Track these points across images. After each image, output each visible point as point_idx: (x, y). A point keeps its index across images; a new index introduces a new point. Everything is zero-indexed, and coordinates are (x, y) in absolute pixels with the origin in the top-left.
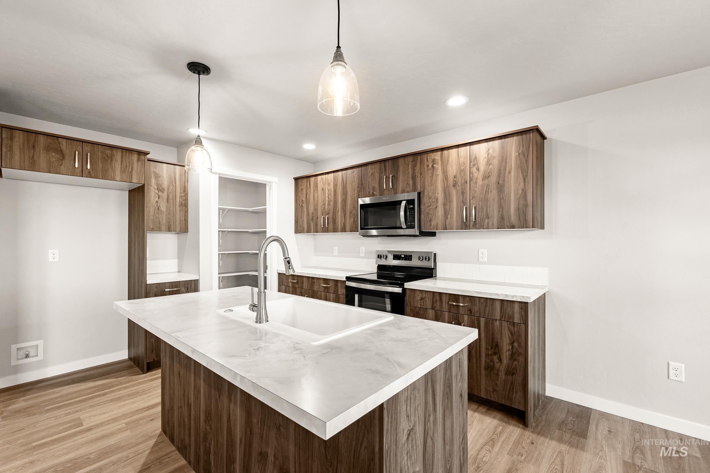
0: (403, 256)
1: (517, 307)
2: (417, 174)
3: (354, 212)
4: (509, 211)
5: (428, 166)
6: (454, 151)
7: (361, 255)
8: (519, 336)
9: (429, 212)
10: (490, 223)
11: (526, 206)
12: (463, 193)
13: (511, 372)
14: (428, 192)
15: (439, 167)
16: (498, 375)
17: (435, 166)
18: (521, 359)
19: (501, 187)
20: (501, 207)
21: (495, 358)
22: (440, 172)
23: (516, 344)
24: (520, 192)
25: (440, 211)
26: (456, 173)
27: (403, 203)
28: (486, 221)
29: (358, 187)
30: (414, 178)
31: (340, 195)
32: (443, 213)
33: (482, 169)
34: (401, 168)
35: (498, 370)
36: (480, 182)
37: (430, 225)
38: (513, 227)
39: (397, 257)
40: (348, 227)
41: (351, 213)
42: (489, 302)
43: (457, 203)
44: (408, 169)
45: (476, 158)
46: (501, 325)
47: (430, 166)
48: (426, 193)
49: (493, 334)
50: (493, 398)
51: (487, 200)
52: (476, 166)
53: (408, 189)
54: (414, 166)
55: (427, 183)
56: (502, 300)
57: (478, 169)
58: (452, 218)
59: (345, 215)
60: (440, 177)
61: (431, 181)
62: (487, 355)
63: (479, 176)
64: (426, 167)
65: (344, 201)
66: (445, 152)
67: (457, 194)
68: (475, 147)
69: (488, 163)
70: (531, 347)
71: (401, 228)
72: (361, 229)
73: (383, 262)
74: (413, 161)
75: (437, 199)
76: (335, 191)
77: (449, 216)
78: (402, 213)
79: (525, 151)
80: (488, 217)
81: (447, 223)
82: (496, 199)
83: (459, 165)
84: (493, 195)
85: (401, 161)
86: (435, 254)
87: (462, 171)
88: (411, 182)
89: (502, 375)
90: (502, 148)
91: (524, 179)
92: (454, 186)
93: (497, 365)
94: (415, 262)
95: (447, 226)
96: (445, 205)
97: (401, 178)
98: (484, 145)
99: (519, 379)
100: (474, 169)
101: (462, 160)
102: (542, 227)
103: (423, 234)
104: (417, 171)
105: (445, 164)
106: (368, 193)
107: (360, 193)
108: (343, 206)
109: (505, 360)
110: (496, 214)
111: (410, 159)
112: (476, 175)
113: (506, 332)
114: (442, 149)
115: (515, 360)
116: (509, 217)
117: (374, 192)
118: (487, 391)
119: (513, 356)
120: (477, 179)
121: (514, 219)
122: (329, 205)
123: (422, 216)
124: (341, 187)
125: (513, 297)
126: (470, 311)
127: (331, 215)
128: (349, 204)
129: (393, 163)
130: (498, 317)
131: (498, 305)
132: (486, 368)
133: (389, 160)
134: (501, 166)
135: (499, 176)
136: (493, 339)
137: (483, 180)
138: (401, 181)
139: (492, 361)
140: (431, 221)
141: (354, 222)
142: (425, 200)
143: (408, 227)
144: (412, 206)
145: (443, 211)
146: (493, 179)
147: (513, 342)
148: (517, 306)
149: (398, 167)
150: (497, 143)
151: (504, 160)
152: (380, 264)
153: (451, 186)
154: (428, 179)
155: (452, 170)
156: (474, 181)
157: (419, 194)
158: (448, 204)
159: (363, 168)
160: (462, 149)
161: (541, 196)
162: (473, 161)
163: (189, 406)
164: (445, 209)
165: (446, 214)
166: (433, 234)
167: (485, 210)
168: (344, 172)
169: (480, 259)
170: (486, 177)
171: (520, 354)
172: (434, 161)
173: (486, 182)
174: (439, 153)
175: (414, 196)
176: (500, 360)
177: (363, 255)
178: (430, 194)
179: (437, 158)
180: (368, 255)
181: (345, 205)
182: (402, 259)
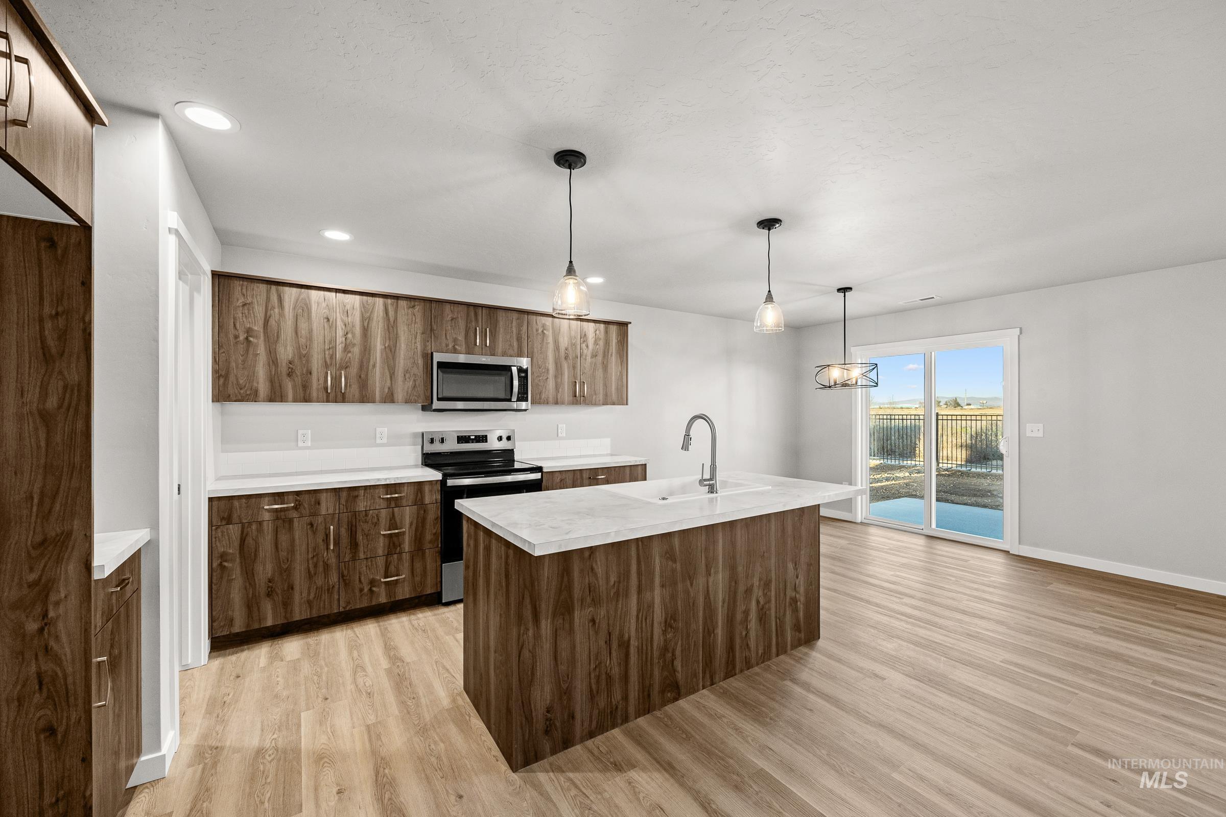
0: (473, 437)
1: (639, 470)
2: (523, 336)
4: (611, 390)
7: (378, 441)
9: (539, 383)
10: (597, 400)
11: (622, 386)
12: (574, 367)
15: (550, 335)
17: (545, 332)
22: (550, 340)
25: (551, 384)
26: (568, 345)
27: (515, 370)
28: (594, 397)
29: (423, 333)
30: (519, 339)
31: (379, 339)
32: (554, 386)
33: (590, 347)
34: (501, 323)
36: (589, 359)
37: (540, 398)
39: (462, 439)
40: (400, 394)
41: (406, 371)
43: (569, 375)
44: (512, 327)
45: (585, 334)
47: (538, 331)
48: (535, 360)
51: (596, 378)
52: (585, 343)
53: (511, 352)
54: (520, 326)
55: (535, 350)
56: (631, 466)
57: (587, 346)
58: (564, 392)
59: (392, 375)
60: (551, 346)
61: (541, 348)
63: (588, 353)
64: (535, 330)
66: (556, 320)
67: (569, 367)
68: (585, 324)
69: (596, 343)
73: (435, 448)
74: (518, 319)
75: (548, 370)
76: (365, 331)
77: (560, 390)
78: (515, 382)
79: (622, 340)
80: (597, 395)
81: (559, 397)
82: (602, 377)
83: (571, 338)
84: (599, 373)
85: (501, 314)
87: (574, 345)
88: (515, 344)
90: (606, 332)
91: (621, 364)
94: (491, 444)
95: (559, 400)
96: (556, 377)
97: (501, 336)
98: (592, 325)
100: (584, 346)
101: (573, 333)
104: (523, 332)
105: (556, 332)
106: (444, 345)
108: (387, 357)
110: (601, 391)
111: (515, 315)
112: (585, 351)
117: (457, 347)
120: (586, 356)
121: (614, 397)
122: (346, 349)
123: (535, 386)
124: (381, 325)
127: (354, 370)
128: (402, 356)
129: (490, 313)
131: (627, 471)
133: (482, 307)
134: (605, 349)
135: (605, 357)
137: (592, 358)
138: (501, 339)
140: (540, 393)
142: (538, 369)
144: (525, 376)
145: (554, 384)
146: (600, 358)
148: (640, 467)
149: (497, 321)
150: (603, 326)
151: (607, 343)
153: (563, 359)
154: (536, 345)
155: (564, 342)
156: (584, 357)
158: (560, 376)
160: (573, 322)
162: (584, 337)
164: (556, 383)
165: (557, 387)
167: (594, 388)
169: (560, 435)
170: (594, 356)
172: (543, 326)
173: (594, 360)
177: (385, 441)
178: (540, 363)
179: (547, 324)
180: (395, 440)
181: (394, 358)
182: (473, 441)
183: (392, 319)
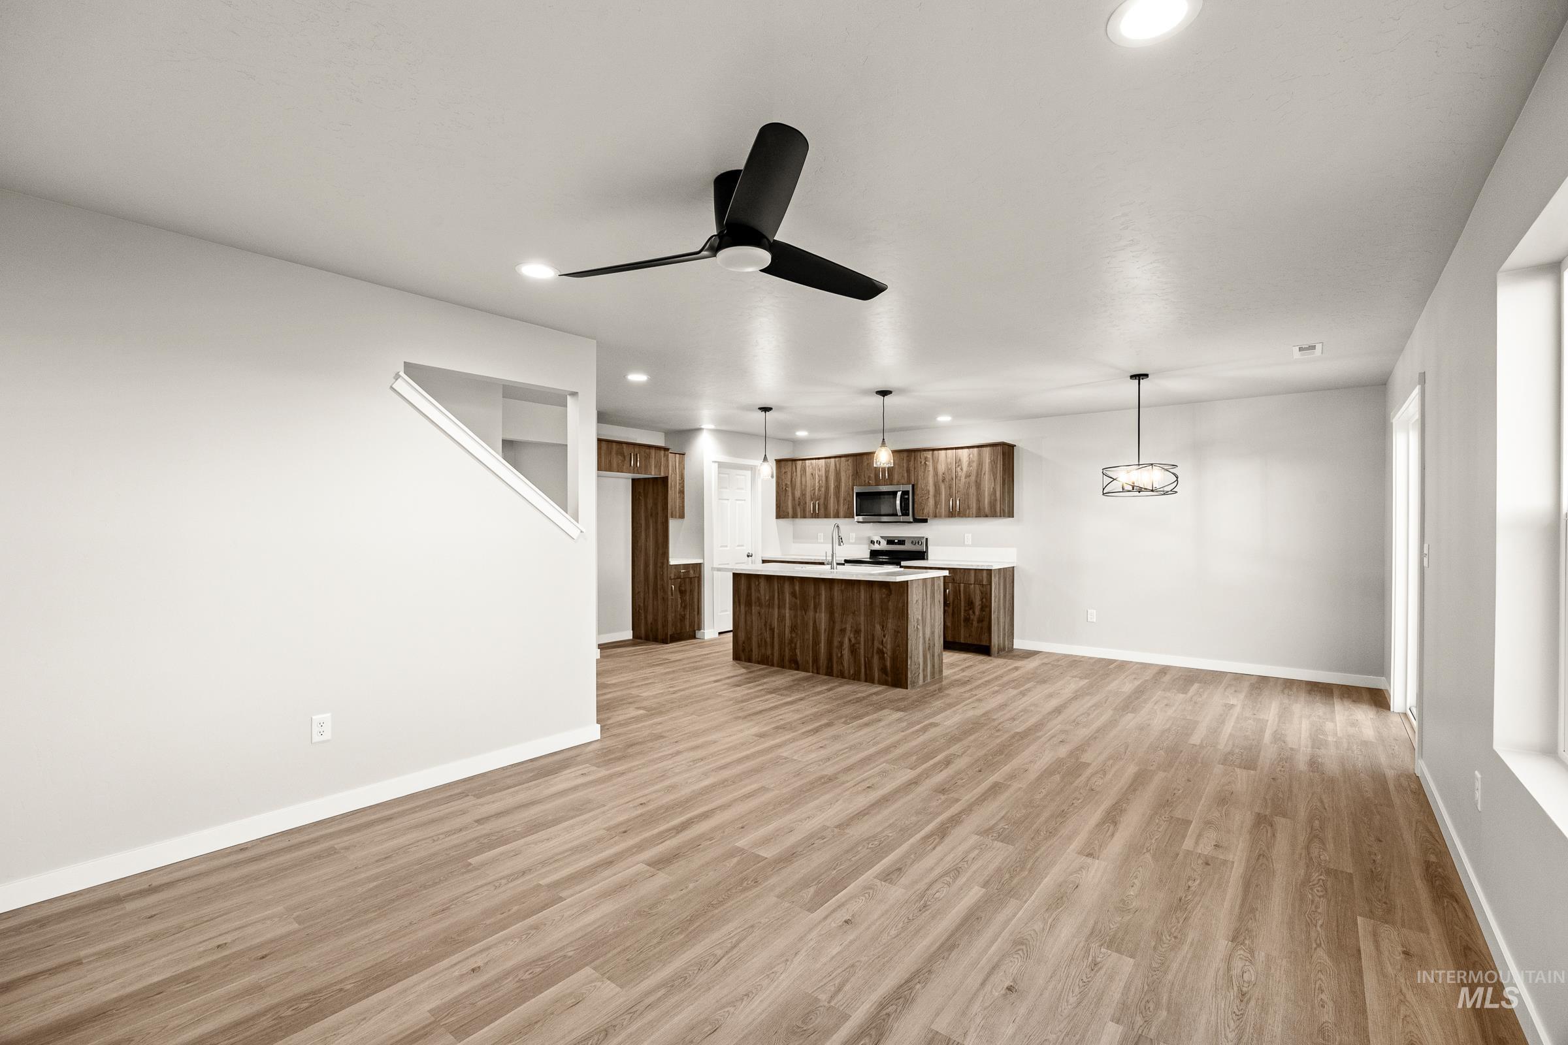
0: (896, 541)
1: (985, 574)
2: (911, 468)
3: (849, 499)
4: (984, 504)
5: (921, 463)
6: (943, 452)
7: (851, 541)
8: (986, 594)
9: (922, 502)
10: (970, 513)
11: (996, 500)
12: (950, 488)
13: (980, 620)
14: (921, 485)
15: (930, 464)
16: (972, 624)
18: (988, 609)
19: (978, 485)
20: (978, 501)
21: (971, 612)
22: (931, 468)
23: (984, 600)
24: (992, 489)
25: (931, 502)
26: (945, 471)
27: (899, 494)
28: (968, 512)
29: (852, 475)
30: (908, 471)
31: (832, 482)
32: (934, 504)
33: (965, 469)
35: (973, 620)
36: (963, 479)
37: (923, 513)
38: (987, 516)
39: (890, 542)
40: (842, 513)
41: (845, 500)
42: (966, 571)
43: (945, 494)
44: (904, 463)
45: (960, 460)
46: (974, 586)
47: (923, 463)
48: (919, 486)
49: (969, 595)
50: (969, 641)
51: (968, 494)
52: (960, 467)
53: (903, 481)
54: (909, 461)
55: (920, 477)
56: (976, 570)
57: (962, 469)
58: (941, 508)
59: (838, 501)
60: (931, 473)
61: (924, 476)
62: (965, 610)
63: (962, 474)
64: (919, 462)
65: (838, 487)
66: (936, 452)
67: (945, 488)
68: (960, 451)
69: (969, 465)
70: (995, 601)
71: (897, 515)
72: (857, 515)
73: (876, 547)
74: (908, 456)
75: (929, 491)
76: (827, 478)
77: (939, 506)
78: (898, 502)
79: (995, 459)
80: (969, 508)
81: (937, 512)
82: (975, 494)
83: (947, 464)
84: (973, 490)
86: (927, 539)
87: (949, 470)
88: (906, 475)
89: (975, 623)
90: (980, 454)
91: (995, 481)
92: (943, 481)
93: (972, 617)
94: (907, 547)
95: (937, 514)
96: (935, 496)
97: (896, 470)
98: (966, 450)
99: (985, 624)
100: (958, 469)
101: (949, 460)
102: (1013, 517)
103: (917, 521)
104: (911, 465)
105: (935, 462)
106: (863, 482)
107: (855, 481)
108: (836, 492)
109: (977, 613)
110: (974, 505)
112: (960, 473)
113: (978, 592)
114: (933, 450)
115: (984, 611)
116: (984, 508)
117: (870, 482)
118: (965, 637)
119: (982, 609)
121: (987, 510)
122: (819, 490)
123: (916, 506)
124: (833, 474)
125: (982, 566)
126: (954, 579)
127: (822, 501)
128: (843, 491)
130: (973, 583)
131: (972, 573)
132: (964, 621)
134: (978, 470)
135: (977, 476)
136: (969, 598)
137: (965, 478)
139: (969, 614)
140: (923, 509)
141: (848, 508)
142: (918, 492)
143: (903, 515)
144: (906, 497)
145: (934, 502)
146: (973, 478)
147: (983, 599)
148: (985, 572)
150: (976, 449)
151: (980, 464)
152: (873, 549)
153: (941, 481)
154: (921, 473)
155: (942, 468)
156: (959, 478)
157: (913, 486)
158: (938, 496)
159: (858, 457)
160: (949, 452)
161: (1009, 492)
162: (958, 462)
163: (772, 630)
164: (935, 500)
165: (936, 504)
166: (925, 521)
167: (967, 503)
168: (837, 459)
169: (966, 542)
170: (968, 476)
171: (986, 607)
172: (926, 458)
173: (967, 480)
174: (931, 452)
175: (909, 488)
176: (974, 613)
177: (854, 541)
178: (923, 486)
179: (929, 456)
180: (858, 541)
181: (839, 492)
182: (896, 544)
183: (838, 470)
